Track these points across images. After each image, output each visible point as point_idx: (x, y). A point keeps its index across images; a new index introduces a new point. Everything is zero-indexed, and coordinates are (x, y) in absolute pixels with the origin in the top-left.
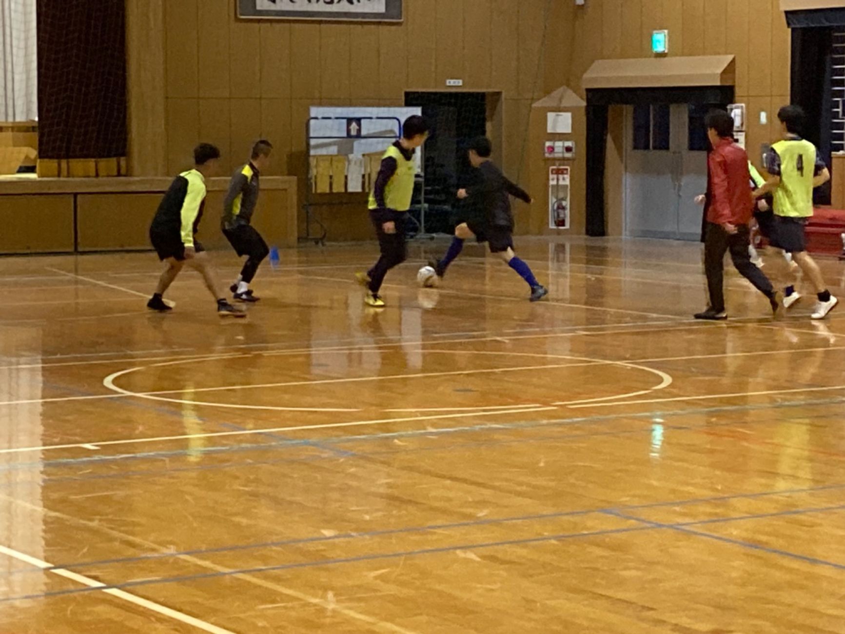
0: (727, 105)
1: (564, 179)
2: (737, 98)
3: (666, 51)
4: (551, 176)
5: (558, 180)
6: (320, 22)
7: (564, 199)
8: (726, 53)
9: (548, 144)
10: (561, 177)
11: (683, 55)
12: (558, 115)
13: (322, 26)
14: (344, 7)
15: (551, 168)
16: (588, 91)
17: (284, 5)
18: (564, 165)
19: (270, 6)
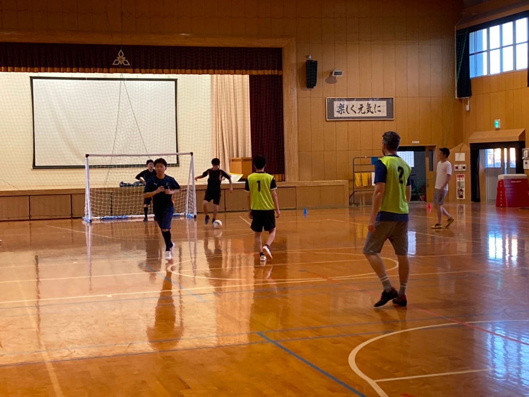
0: (522, 149)
1: (462, 179)
2: (526, 146)
3: (500, 128)
4: (457, 178)
5: (460, 179)
6: (360, 121)
7: (462, 187)
8: (522, 128)
9: (456, 165)
10: (461, 178)
11: (506, 129)
12: (459, 154)
13: (361, 122)
14: (370, 115)
15: (457, 175)
16: (471, 144)
17: (345, 115)
18: (462, 174)
19: (339, 115)
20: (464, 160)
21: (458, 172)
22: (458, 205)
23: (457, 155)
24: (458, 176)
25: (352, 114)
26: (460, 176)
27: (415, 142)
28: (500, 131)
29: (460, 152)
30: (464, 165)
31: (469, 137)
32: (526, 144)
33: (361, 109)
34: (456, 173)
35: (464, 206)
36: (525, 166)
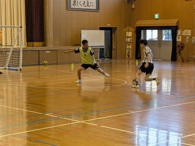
0: (176, 30)
2: (179, 29)
3: (158, 18)
5: (129, 47)
6: (84, 11)
7: (130, 51)
8: (176, 19)
9: (126, 39)
11: (163, 19)
14: (88, 7)
16: (137, 27)
17: (76, 7)
19: (74, 7)
20: (131, 36)
21: (128, 42)
22: (127, 61)
23: (127, 32)
24: (127, 45)
25: (80, 7)
26: (129, 45)
27: (108, 25)
28: (158, 20)
29: (129, 31)
30: (131, 39)
31: (135, 23)
32: (179, 27)
33: (84, 4)
34: (126, 43)
35: (131, 61)
36: (178, 40)
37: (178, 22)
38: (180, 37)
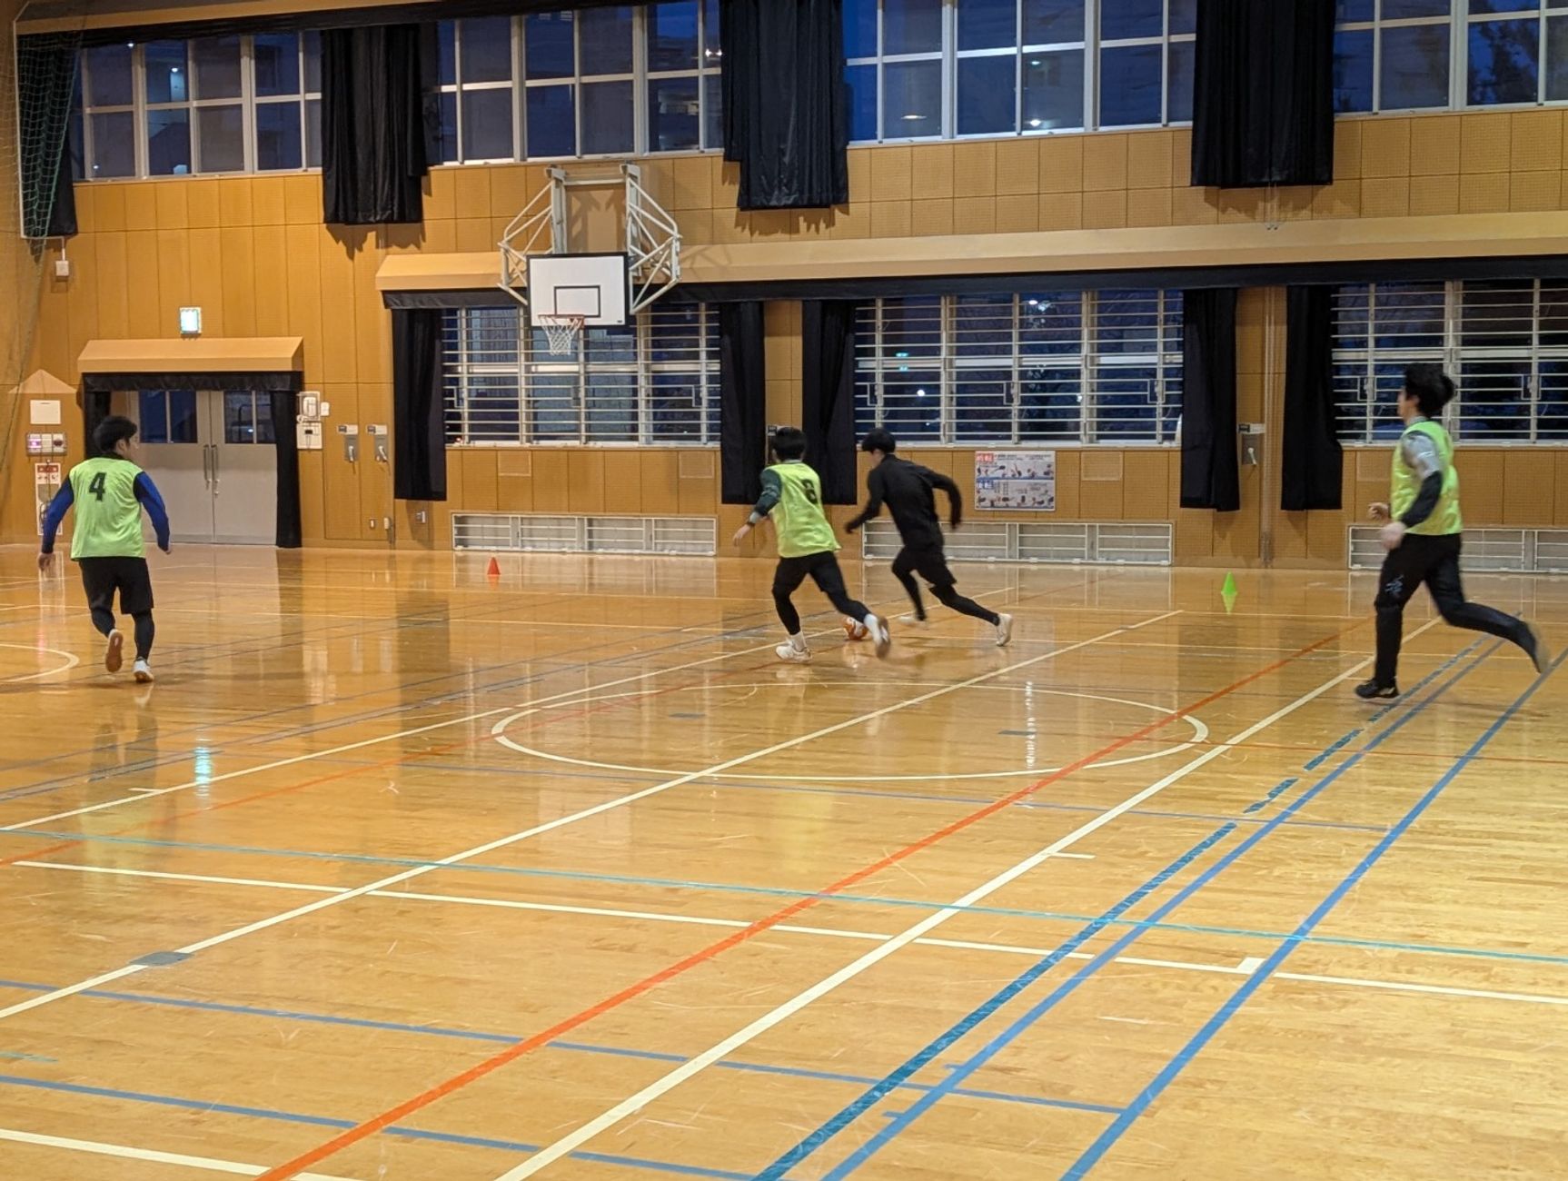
0: (295, 393)
1: (54, 477)
2: (307, 386)
3: (200, 331)
4: (37, 475)
5: (47, 477)
8: (289, 336)
9: (33, 437)
10: (50, 474)
11: (223, 336)
12: (42, 403)
15: (37, 465)
16: (85, 375)
18: (52, 461)
20: (57, 421)
21: (41, 455)
23: (35, 403)
24: (39, 467)
26: (48, 469)
28: (199, 340)
29: (42, 397)
30: (59, 437)
31: (78, 355)
32: (307, 380)
34: (32, 458)
36: (302, 442)
37: (300, 353)
38: (317, 429)
